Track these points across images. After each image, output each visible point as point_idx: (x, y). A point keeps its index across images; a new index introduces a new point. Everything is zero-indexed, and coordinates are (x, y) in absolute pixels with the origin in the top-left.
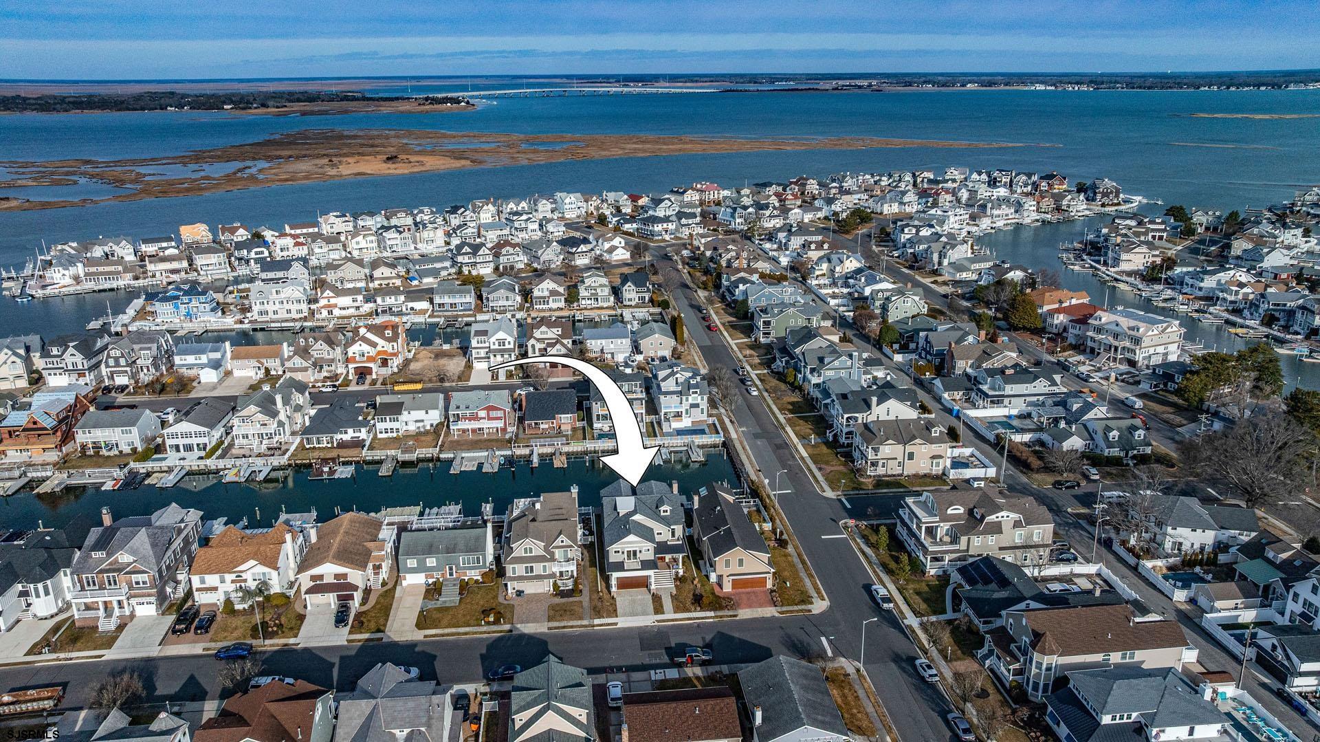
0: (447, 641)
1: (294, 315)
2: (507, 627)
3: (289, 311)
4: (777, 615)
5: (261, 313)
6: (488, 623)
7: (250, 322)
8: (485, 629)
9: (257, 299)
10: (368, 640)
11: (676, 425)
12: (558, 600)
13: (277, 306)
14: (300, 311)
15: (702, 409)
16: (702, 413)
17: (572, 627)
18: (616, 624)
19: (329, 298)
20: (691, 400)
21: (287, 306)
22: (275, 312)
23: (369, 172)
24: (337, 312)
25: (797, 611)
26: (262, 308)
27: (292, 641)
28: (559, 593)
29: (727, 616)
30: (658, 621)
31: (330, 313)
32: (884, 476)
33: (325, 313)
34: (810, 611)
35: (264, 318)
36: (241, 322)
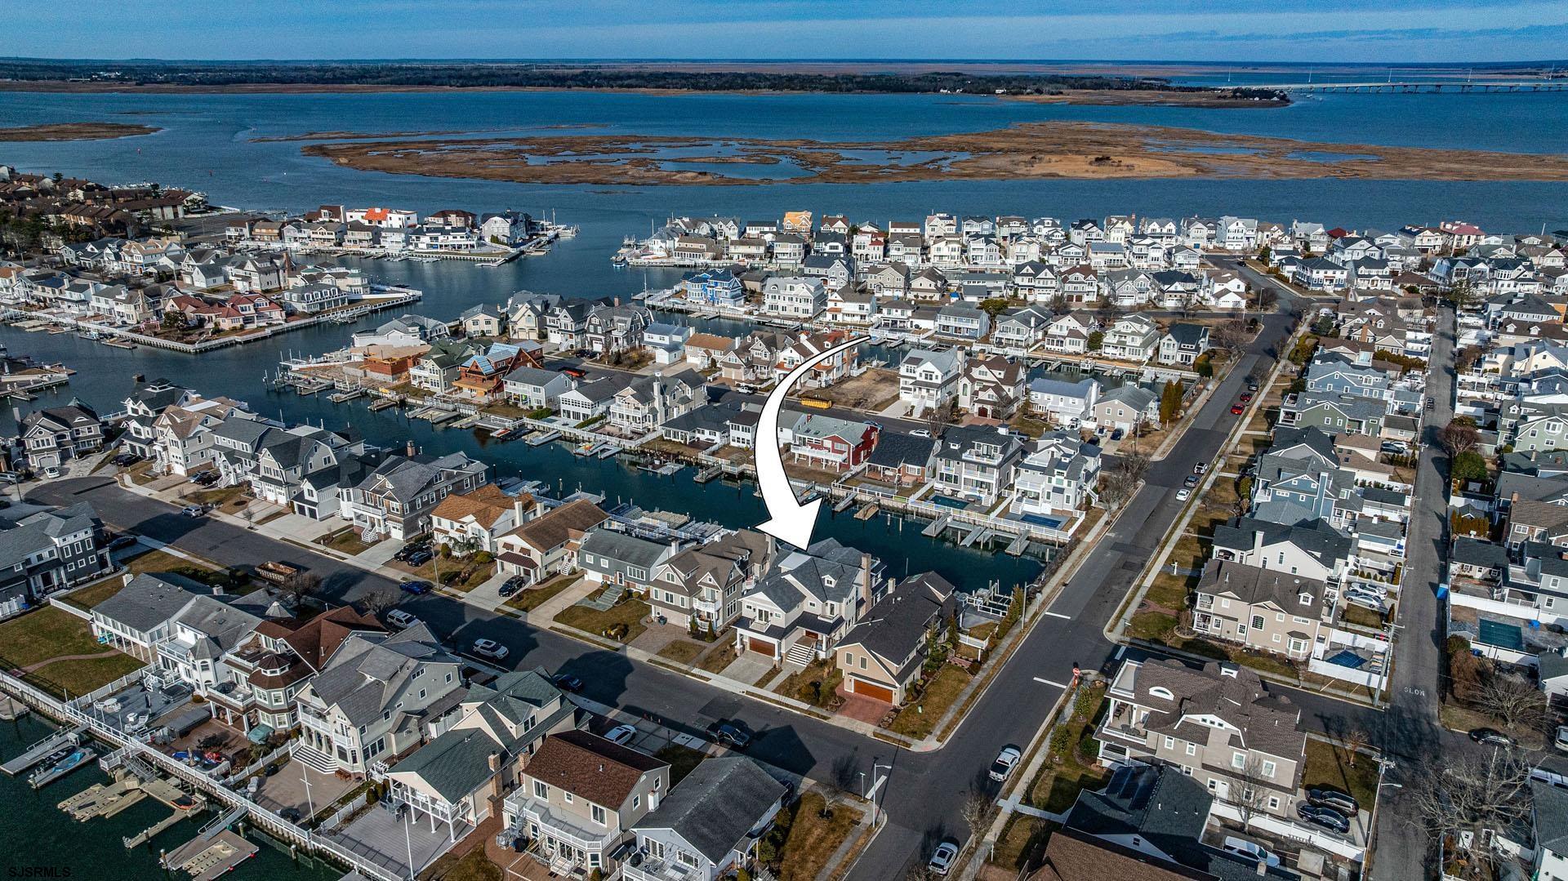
0: (562, 638)
1: (801, 315)
2: (618, 645)
3: (796, 310)
4: (870, 735)
5: (771, 307)
6: (608, 636)
7: (760, 315)
8: (600, 639)
9: (770, 292)
10: (511, 614)
11: (1028, 507)
12: (689, 639)
13: (786, 303)
14: (806, 311)
15: (1068, 497)
16: (1068, 502)
17: (668, 666)
18: (708, 679)
19: (836, 301)
20: (1054, 483)
21: (797, 304)
22: (784, 309)
23: (1061, 173)
24: (840, 318)
25: (894, 740)
26: (773, 302)
27: (461, 594)
28: (695, 632)
29: (818, 716)
30: (748, 693)
31: (835, 317)
32: (1214, 638)
33: (829, 316)
34: (909, 745)
35: (774, 313)
36: (751, 313)
